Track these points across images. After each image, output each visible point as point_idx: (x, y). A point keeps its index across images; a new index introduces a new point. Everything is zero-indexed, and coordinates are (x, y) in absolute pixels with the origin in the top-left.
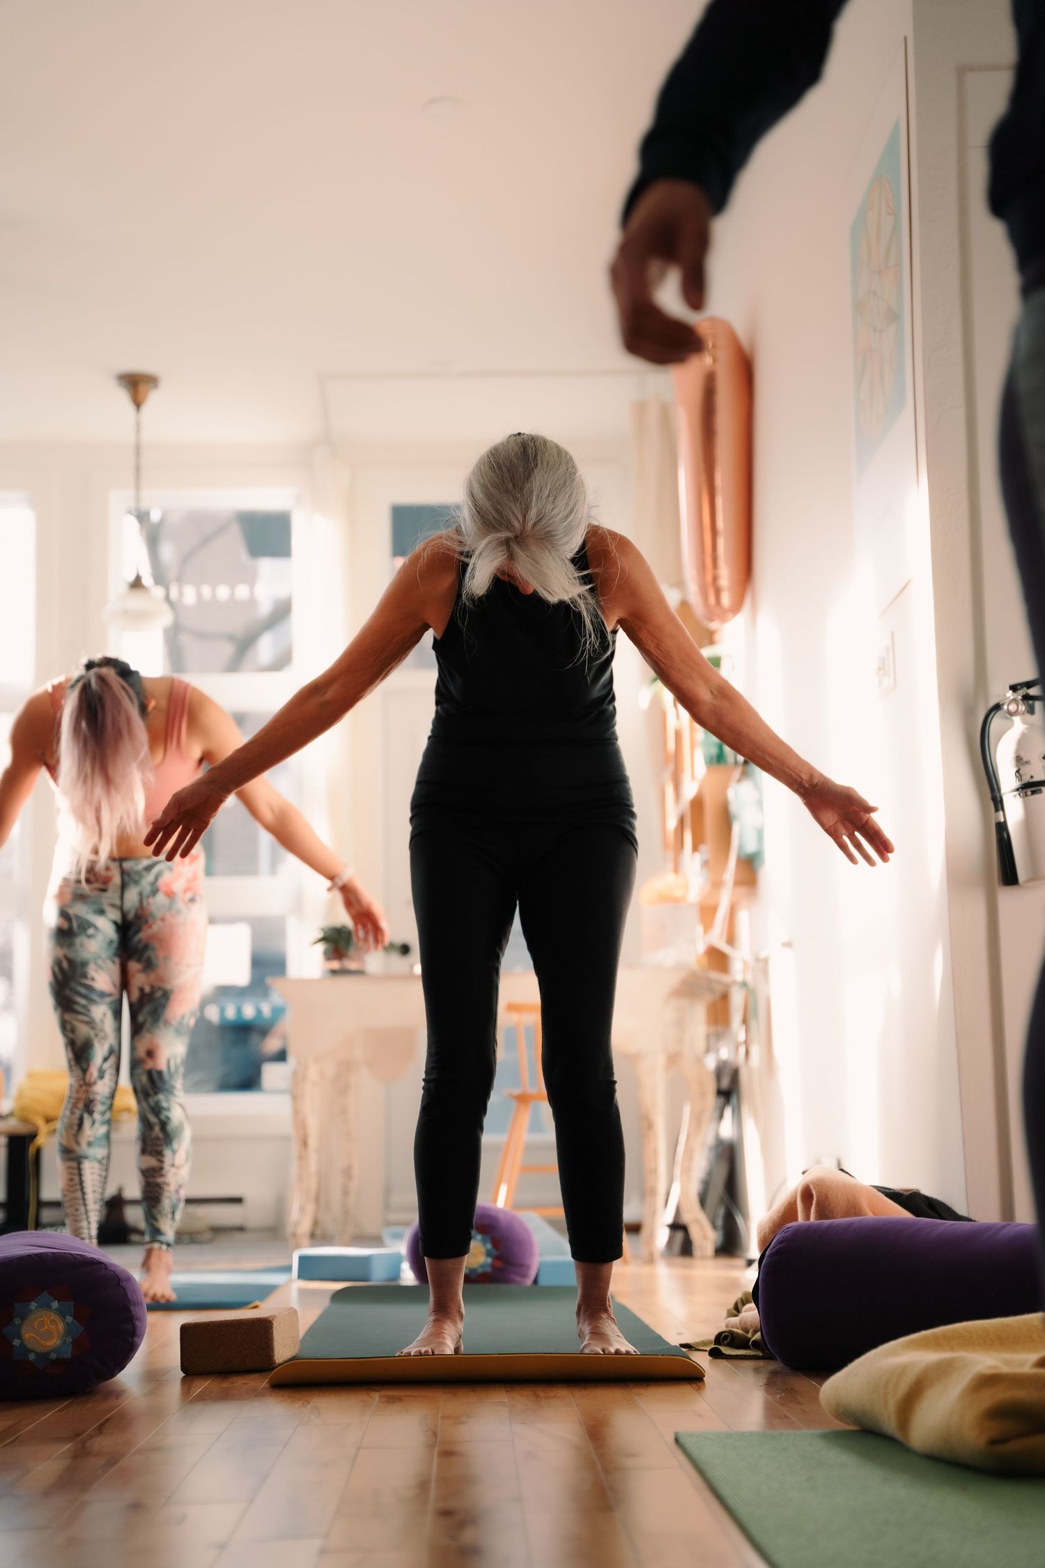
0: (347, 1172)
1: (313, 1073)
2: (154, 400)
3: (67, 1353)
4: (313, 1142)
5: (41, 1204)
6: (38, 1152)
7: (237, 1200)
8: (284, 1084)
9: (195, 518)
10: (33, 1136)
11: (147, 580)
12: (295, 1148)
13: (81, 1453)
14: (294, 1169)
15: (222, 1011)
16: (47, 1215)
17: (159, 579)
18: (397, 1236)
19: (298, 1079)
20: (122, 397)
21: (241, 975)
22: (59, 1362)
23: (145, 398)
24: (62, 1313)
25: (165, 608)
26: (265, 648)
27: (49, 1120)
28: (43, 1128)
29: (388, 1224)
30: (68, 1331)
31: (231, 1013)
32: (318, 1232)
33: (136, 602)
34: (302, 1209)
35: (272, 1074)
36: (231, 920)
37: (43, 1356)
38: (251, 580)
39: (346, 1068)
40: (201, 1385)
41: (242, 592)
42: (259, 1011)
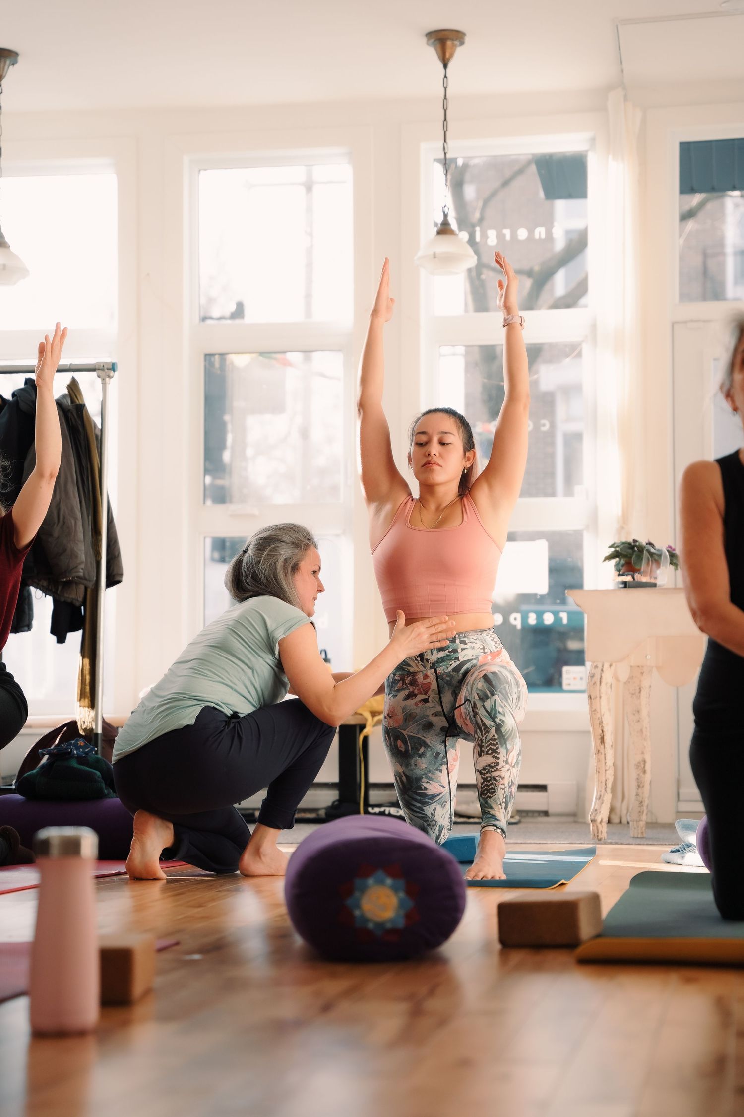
0: (641, 766)
1: (608, 677)
2: (460, 55)
3: (401, 923)
4: (608, 739)
5: (368, 786)
6: (366, 739)
7: (542, 788)
8: (582, 685)
9: (495, 164)
10: (362, 727)
11: (454, 225)
12: (593, 744)
13: (417, 1012)
14: (593, 761)
15: (524, 619)
16: (375, 796)
17: (463, 222)
18: (688, 828)
19: (595, 680)
20: (431, 54)
21: (541, 586)
22: (394, 931)
23: (452, 55)
24: (395, 889)
25: (470, 251)
26: (560, 284)
27: (374, 714)
28: (370, 722)
29: (679, 814)
30: (401, 904)
31: (532, 620)
32: (616, 820)
33: (445, 245)
34: (600, 798)
35: (571, 675)
36: (532, 537)
37: (380, 925)
38: (548, 222)
39: (638, 671)
40: (516, 957)
41: (540, 232)
42: (558, 619)
